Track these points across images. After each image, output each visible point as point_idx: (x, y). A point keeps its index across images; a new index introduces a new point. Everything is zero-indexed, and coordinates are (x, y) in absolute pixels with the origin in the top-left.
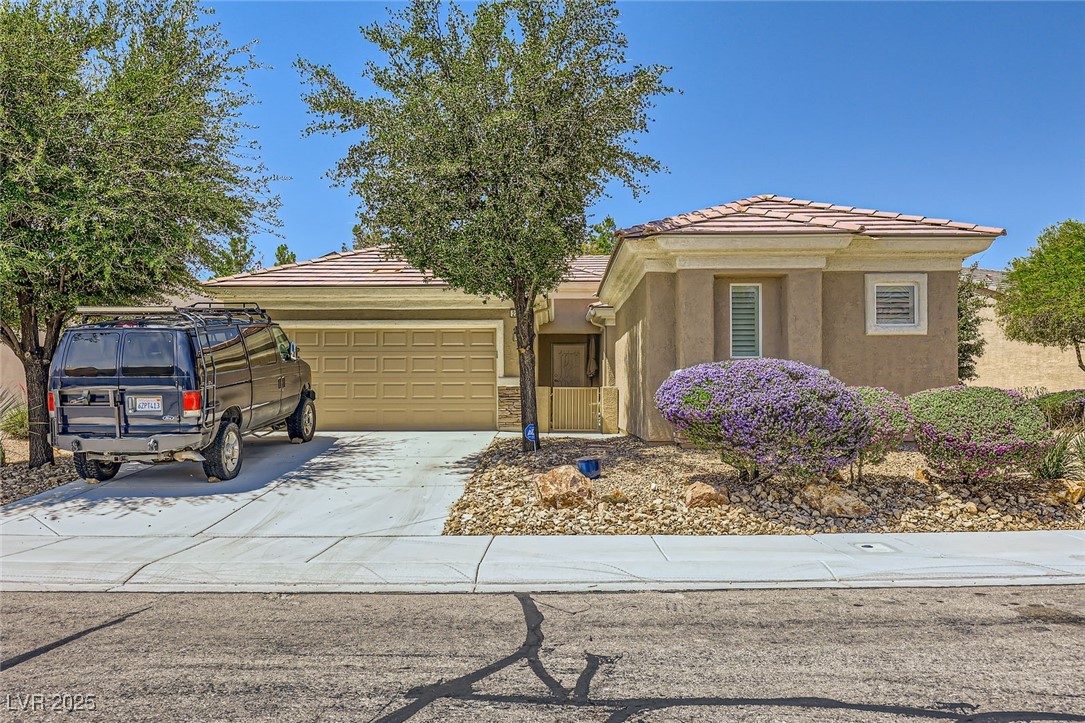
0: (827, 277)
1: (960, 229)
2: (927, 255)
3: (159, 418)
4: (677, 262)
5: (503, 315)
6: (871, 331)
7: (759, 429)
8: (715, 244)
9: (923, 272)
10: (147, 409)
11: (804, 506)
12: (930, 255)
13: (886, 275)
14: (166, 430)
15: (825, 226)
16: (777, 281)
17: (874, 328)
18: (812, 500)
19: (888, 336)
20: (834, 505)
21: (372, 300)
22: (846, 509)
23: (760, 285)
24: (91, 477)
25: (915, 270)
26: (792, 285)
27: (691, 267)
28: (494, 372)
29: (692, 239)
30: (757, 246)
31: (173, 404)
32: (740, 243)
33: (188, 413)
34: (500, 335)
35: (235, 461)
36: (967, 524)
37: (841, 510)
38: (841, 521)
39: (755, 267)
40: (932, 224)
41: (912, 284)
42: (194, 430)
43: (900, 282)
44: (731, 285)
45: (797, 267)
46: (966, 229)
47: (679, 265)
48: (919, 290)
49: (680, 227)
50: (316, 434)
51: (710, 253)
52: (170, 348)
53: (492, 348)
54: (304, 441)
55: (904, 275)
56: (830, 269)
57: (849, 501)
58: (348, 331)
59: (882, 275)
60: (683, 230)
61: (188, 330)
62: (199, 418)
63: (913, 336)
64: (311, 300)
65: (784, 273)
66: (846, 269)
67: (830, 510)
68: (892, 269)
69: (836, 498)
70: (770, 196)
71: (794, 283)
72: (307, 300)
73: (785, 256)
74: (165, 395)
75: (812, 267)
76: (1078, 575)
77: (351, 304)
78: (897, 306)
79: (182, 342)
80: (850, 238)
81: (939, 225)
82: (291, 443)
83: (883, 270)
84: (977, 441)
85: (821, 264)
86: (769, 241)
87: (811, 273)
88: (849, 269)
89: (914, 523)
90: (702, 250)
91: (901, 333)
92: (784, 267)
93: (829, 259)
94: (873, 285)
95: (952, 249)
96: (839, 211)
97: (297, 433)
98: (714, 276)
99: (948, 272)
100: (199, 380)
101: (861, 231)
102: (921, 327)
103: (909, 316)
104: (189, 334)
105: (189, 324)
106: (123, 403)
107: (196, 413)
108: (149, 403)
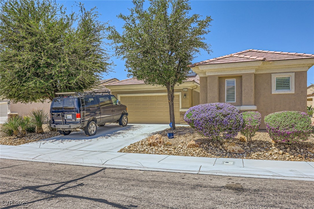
0: (256, 75)
1: (307, 56)
2: (293, 66)
3: (71, 120)
4: (206, 73)
5: (181, 91)
6: (273, 93)
7: (202, 124)
8: (216, 67)
9: (293, 72)
10: (69, 118)
11: (223, 149)
12: (295, 66)
13: (279, 74)
14: (73, 123)
15: (253, 59)
16: (240, 78)
17: (274, 92)
18: (225, 147)
19: (280, 94)
20: (231, 149)
21: (146, 88)
22: (235, 150)
23: (235, 79)
24: (63, 134)
25: (290, 71)
26: (244, 79)
27: (211, 75)
28: (179, 107)
29: (209, 66)
30: (230, 67)
31: (74, 117)
32: (224, 66)
33: (77, 119)
34: (180, 96)
35: (95, 131)
36: (275, 158)
37: (233, 151)
38: (232, 154)
39: (231, 74)
40: (299, 55)
41: (289, 76)
42: (79, 123)
43: (284, 76)
44: (226, 79)
45: (245, 73)
46: (308, 56)
47: (207, 74)
48: (291, 78)
49: (206, 63)
50: (128, 124)
51: (216, 70)
52: (73, 103)
53: (178, 100)
54: (123, 126)
55: (285, 73)
56: (257, 73)
57: (237, 148)
58: (141, 96)
59: (277, 74)
60: (208, 63)
61: (78, 98)
62: (80, 120)
63: (289, 94)
64: (131, 88)
65: (241, 75)
66: (264, 73)
67: (229, 151)
69: (233, 147)
70: (251, 50)
71: (244, 78)
72: (130, 88)
73: (241, 70)
74: (73, 114)
75: (250, 72)
76: (284, 176)
77: (141, 89)
78: (283, 84)
79: (76, 101)
80: (262, 62)
81: (300, 55)
82: (120, 127)
83: (278, 72)
84: (281, 130)
85: (253, 71)
86: (233, 65)
87: (249, 75)
88: (266, 72)
89: (256, 156)
90: (213, 69)
91: (284, 93)
92: (240, 73)
93: (256, 70)
94: (274, 77)
95: (302, 63)
96: (270, 53)
97: (121, 124)
98: (219, 77)
99: (303, 71)
100: (80, 111)
101: (264, 60)
102: (292, 91)
103: (288, 87)
104: (79, 99)
105: (79, 96)
106: (64, 116)
107: (80, 119)
108: (69, 116)
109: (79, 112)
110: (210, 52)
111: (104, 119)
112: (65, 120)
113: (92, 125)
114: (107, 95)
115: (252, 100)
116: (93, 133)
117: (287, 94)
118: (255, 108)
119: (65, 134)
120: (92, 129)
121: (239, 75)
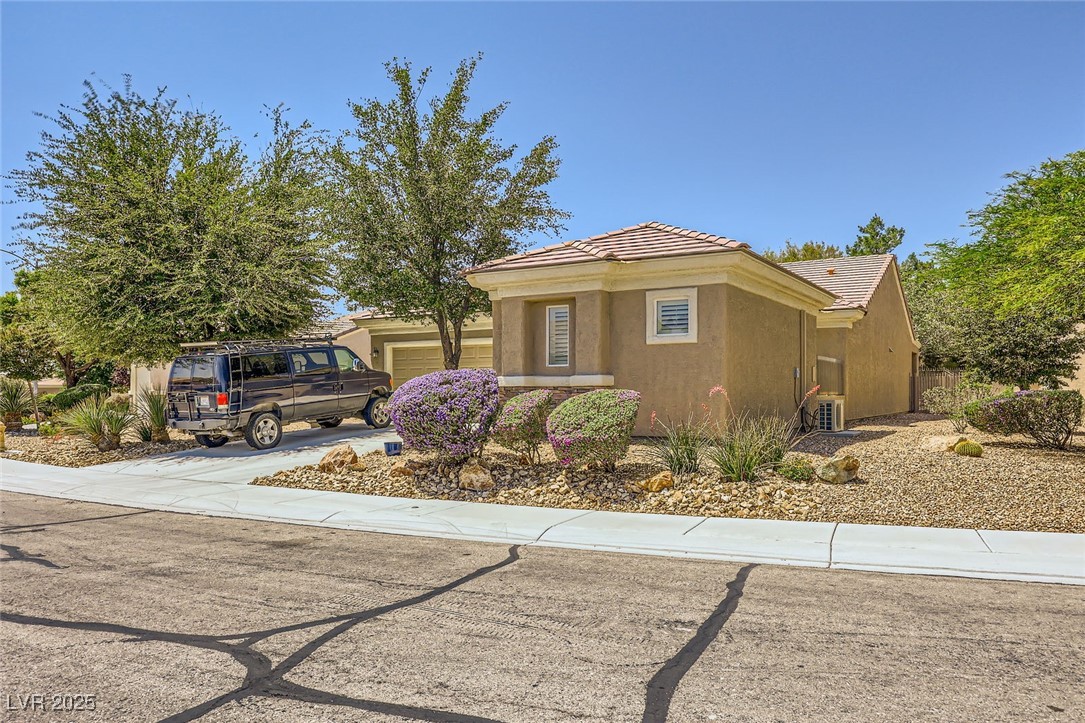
0: (606, 297)
2: (692, 271)
3: (209, 409)
4: (499, 293)
6: (648, 341)
9: (693, 287)
10: (204, 404)
12: (695, 271)
13: (663, 291)
15: (593, 255)
16: (571, 300)
17: (653, 338)
19: (664, 345)
20: (467, 480)
23: (567, 306)
24: (203, 445)
25: (687, 285)
26: (577, 305)
27: (507, 296)
31: (214, 401)
33: (220, 407)
35: (274, 438)
37: (471, 484)
41: (686, 298)
42: (224, 417)
43: (675, 296)
44: (548, 307)
45: (580, 290)
47: (500, 295)
48: (691, 303)
54: (376, 428)
55: (678, 290)
56: (614, 290)
60: (499, 267)
61: (226, 355)
62: (228, 410)
63: (684, 343)
65: (574, 295)
66: (630, 289)
67: (463, 484)
68: (666, 286)
69: (473, 476)
71: (580, 304)
74: (210, 396)
75: (592, 289)
78: (674, 319)
79: (221, 364)
82: (367, 429)
85: (598, 286)
86: (548, 272)
87: (590, 295)
91: (674, 342)
92: (572, 291)
93: (606, 282)
94: (652, 301)
97: (370, 422)
98: (525, 302)
99: (716, 285)
100: (228, 387)
101: (610, 258)
102: (692, 337)
103: (684, 326)
104: (226, 358)
105: (228, 351)
106: (193, 400)
107: (226, 406)
108: (205, 401)
109: (223, 388)
110: (560, 230)
111: (308, 408)
112: (198, 409)
113: (266, 422)
114: (323, 347)
115: (596, 361)
116: (267, 441)
117: (680, 344)
118: (610, 380)
119: (211, 445)
120: (265, 433)
121: (569, 296)
